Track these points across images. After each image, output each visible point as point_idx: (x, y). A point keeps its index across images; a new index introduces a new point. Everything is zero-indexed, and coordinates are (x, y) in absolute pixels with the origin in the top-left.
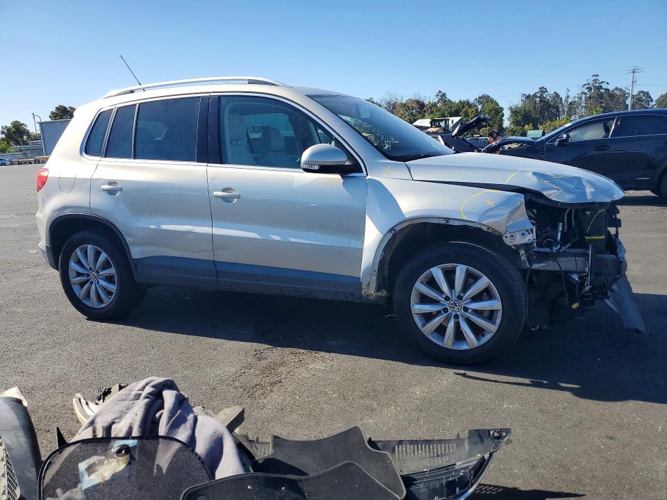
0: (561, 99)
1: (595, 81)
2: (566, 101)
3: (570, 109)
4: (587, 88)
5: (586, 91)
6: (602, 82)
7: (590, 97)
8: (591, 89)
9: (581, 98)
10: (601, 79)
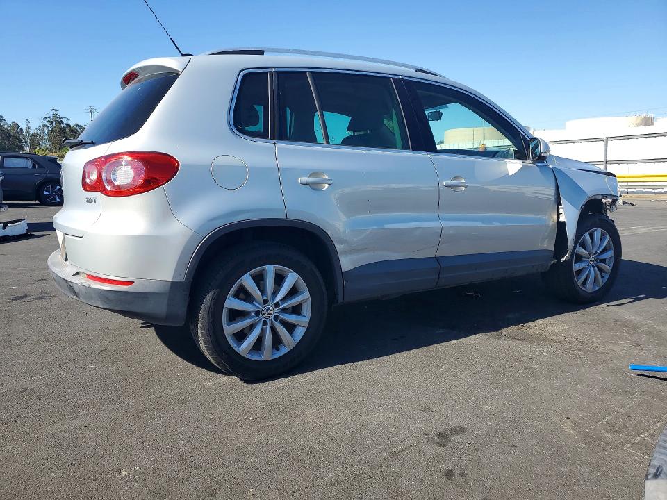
0: (21, 129)
1: (56, 115)
2: (27, 132)
3: (33, 141)
4: (48, 121)
5: (47, 124)
6: (62, 118)
7: (52, 131)
8: (52, 123)
9: (43, 131)
10: (61, 114)
